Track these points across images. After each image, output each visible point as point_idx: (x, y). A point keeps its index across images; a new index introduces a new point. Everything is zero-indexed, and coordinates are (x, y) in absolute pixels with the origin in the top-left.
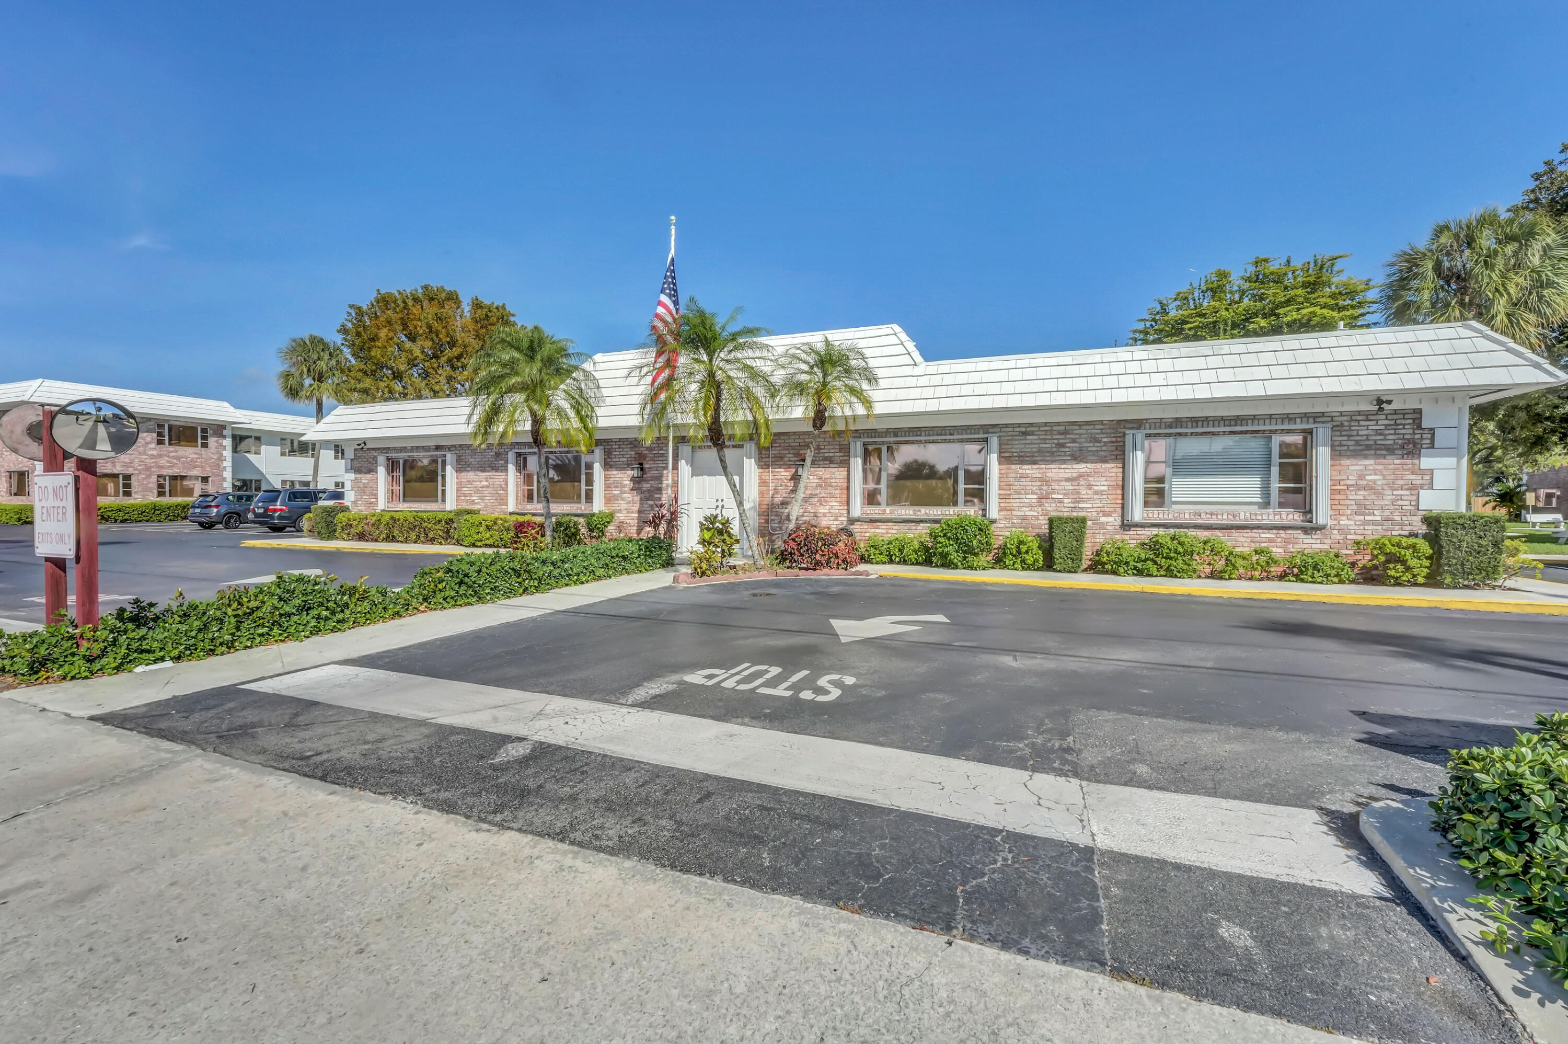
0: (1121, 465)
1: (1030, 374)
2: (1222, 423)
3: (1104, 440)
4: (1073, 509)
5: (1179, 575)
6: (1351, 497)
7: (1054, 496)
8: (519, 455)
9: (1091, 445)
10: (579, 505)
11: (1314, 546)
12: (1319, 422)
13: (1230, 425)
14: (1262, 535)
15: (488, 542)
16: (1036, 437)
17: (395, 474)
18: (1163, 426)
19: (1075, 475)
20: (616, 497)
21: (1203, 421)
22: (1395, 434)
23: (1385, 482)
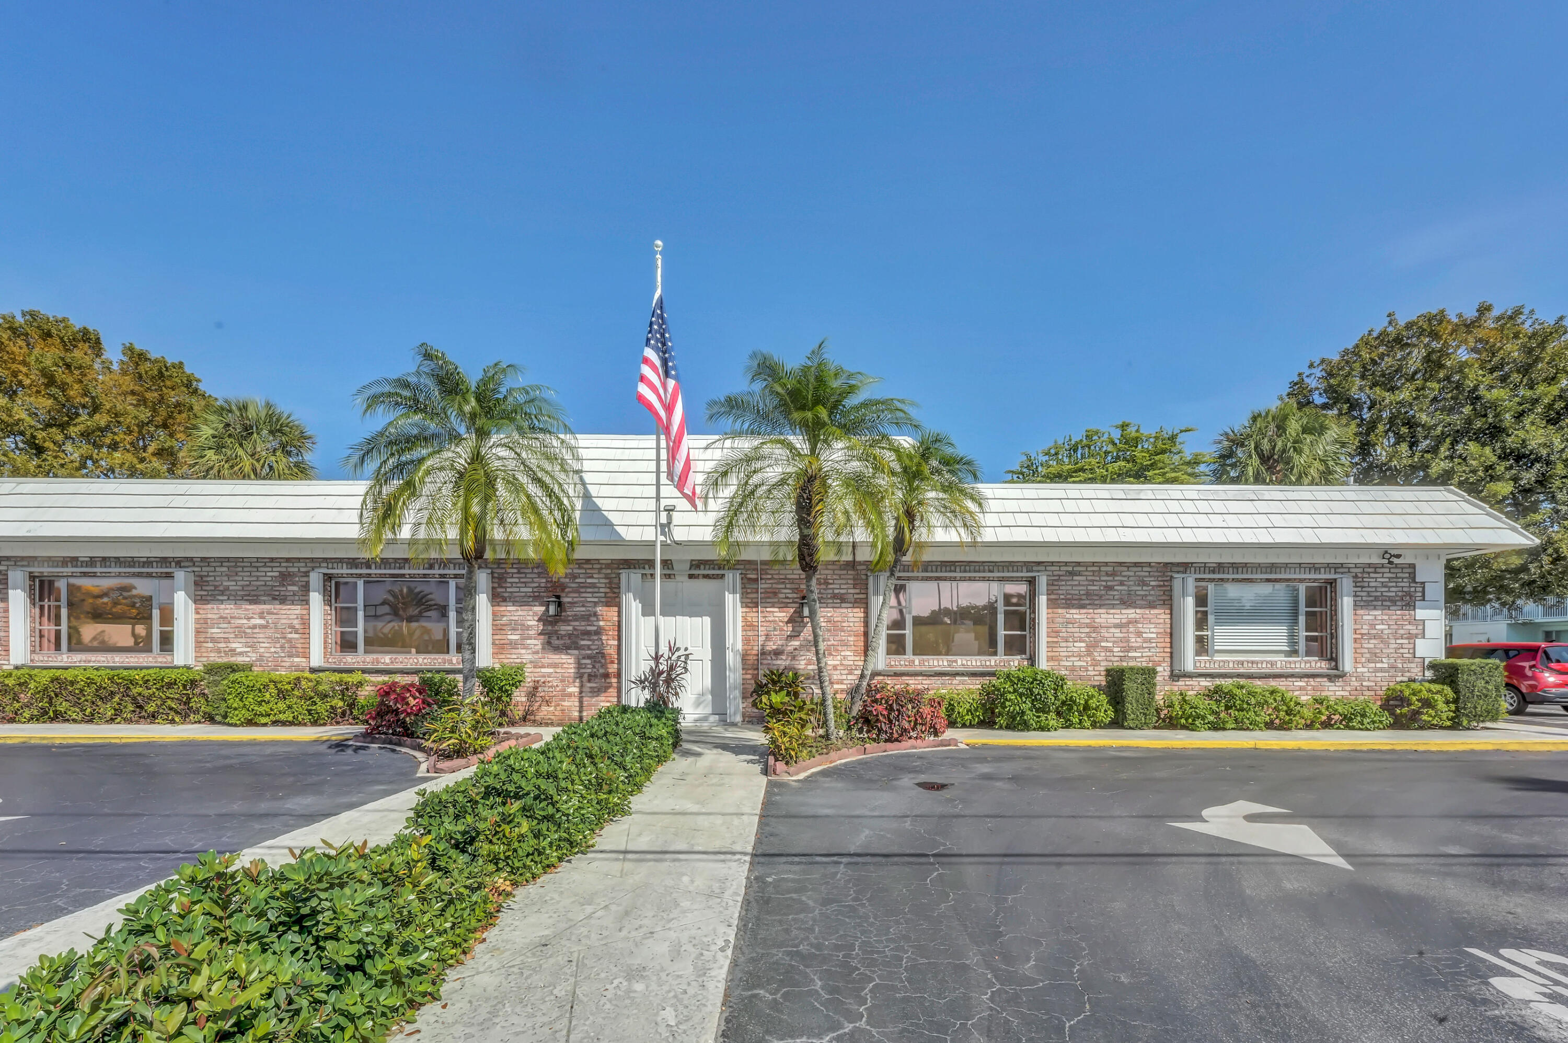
0: (1168, 611)
1: (1085, 506)
2: (1259, 570)
3: (1152, 583)
4: (1122, 659)
5: (1251, 727)
6: (1365, 646)
7: (1103, 644)
8: (328, 578)
9: (1140, 588)
10: (447, 657)
11: (1337, 693)
12: (1339, 573)
13: (1266, 573)
14: (1296, 684)
15: (282, 717)
16: (1084, 578)
17: (46, 603)
18: (1207, 571)
19: (1124, 621)
20: (514, 645)
21: (1243, 568)
22: (1397, 587)
23: (1390, 631)
